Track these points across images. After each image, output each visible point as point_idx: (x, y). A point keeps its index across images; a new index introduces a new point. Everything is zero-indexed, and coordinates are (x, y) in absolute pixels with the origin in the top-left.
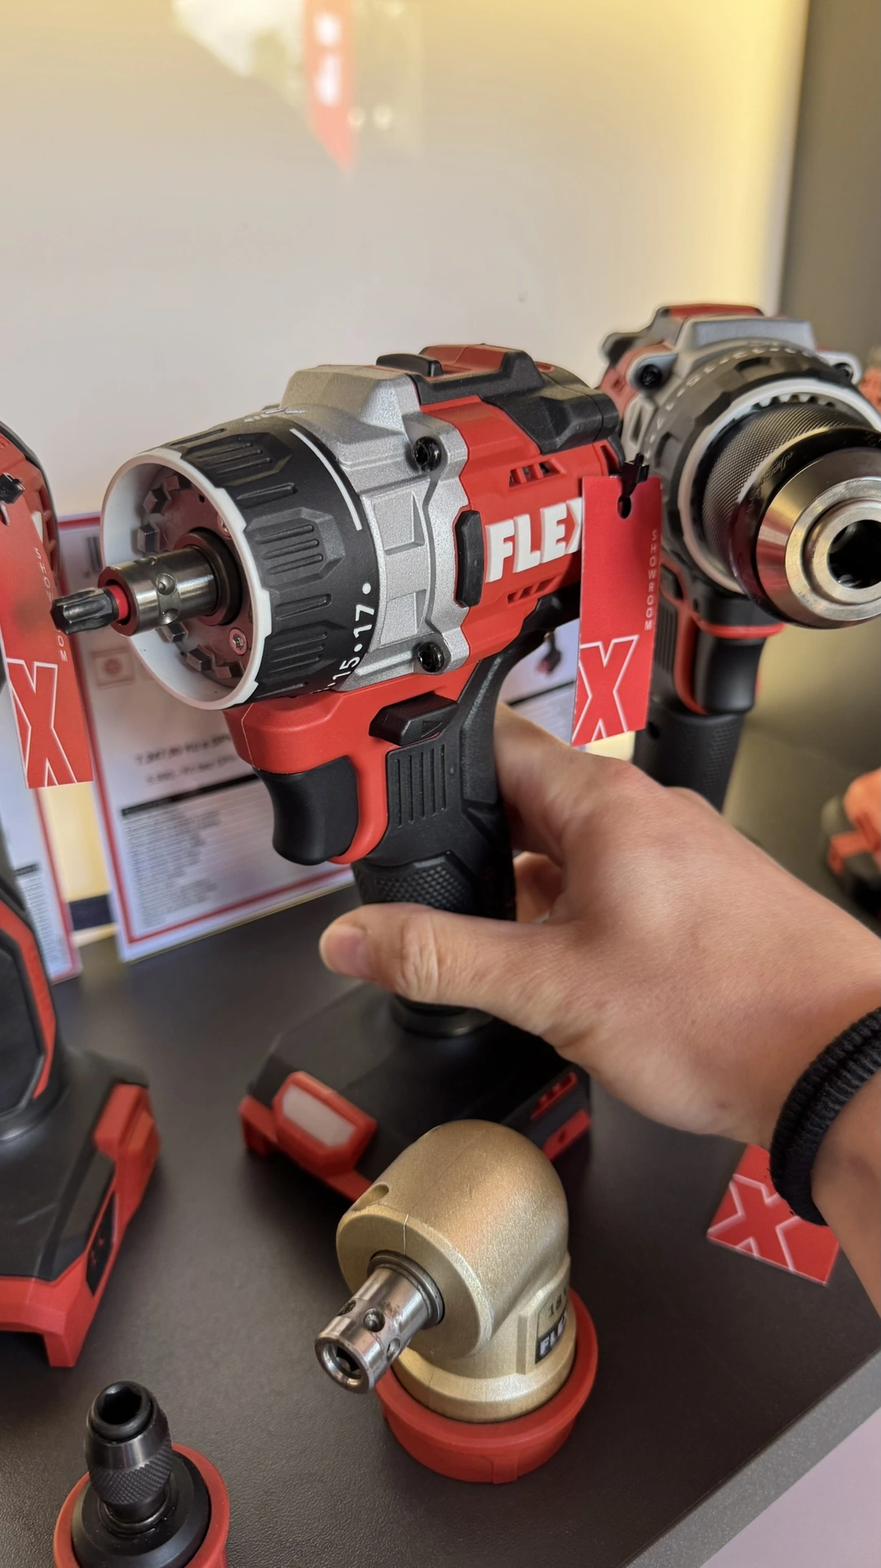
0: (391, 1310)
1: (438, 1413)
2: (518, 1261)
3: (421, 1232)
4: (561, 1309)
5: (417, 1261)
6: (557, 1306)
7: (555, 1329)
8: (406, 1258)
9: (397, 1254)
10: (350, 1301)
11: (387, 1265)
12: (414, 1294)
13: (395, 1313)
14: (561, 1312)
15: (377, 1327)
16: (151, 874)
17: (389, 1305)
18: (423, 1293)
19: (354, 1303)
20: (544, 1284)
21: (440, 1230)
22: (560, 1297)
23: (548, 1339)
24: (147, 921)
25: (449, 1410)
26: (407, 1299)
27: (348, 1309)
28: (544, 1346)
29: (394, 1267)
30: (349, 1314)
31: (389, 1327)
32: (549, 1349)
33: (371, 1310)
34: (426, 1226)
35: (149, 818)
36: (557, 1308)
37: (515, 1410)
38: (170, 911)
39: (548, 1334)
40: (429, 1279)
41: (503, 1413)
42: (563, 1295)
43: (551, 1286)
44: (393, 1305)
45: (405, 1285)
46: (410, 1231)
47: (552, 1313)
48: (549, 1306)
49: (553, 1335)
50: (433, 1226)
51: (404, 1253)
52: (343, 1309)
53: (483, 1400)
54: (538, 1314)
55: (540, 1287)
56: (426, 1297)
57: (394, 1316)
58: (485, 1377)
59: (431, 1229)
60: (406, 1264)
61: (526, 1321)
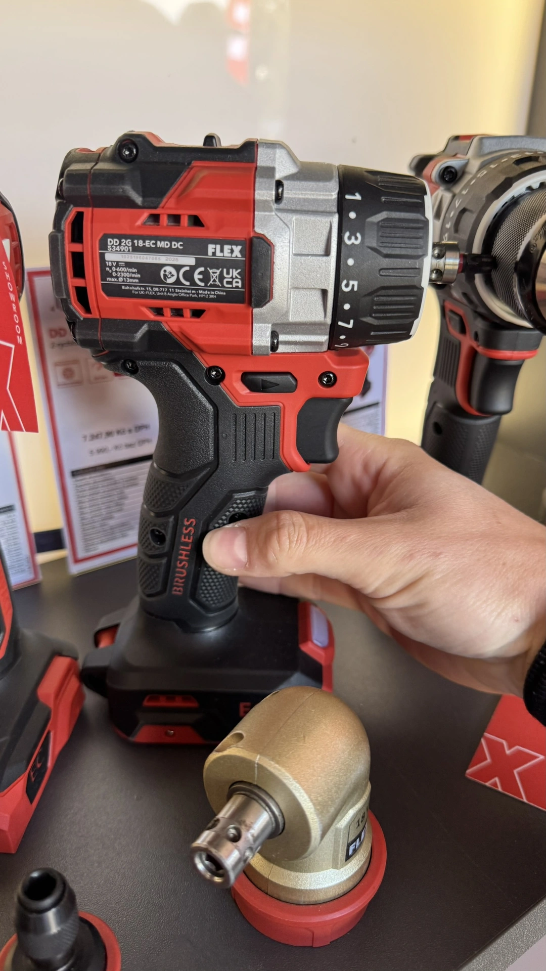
0: (246, 826)
1: (274, 898)
2: (339, 788)
3: (269, 768)
4: (364, 822)
5: (265, 789)
6: (360, 820)
7: (359, 836)
8: (257, 786)
9: (250, 784)
10: (215, 819)
11: (242, 792)
12: (263, 813)
13: (249, 828)
14: (364, 824)
15: (236, 839)
16: (90, 516)
17: (244, 822)
18: (270, 813)
19: (218, 820)
20: (354, 805)
21: (283, 766)
22: (364, 813)
23: (354, 844)
24: (87, 548)
25: (283, 895)
26: (257, 817)
27: (214, 826)
28: (352, 848)
29: (247, 793)
30: (215, 829)
31: (245, 839)
32: (355, 851)
33: (232, 826)
34: (272, 763)
35: (90, 478)
36: (362, 821)
37: (331, 895)
38: (102, 542)
39: (355, 840)
40: (274, 803)
41: (322, 897)
42: (366, 812)
43: (359, 805)
44: (248, 822)
45: (255, 806)
46: (260, 767)
47: (359, 825)
48: (357, 820)
49: (358, 840)
50: (278, 763)
51: (255, 783)
52: (210, 825)
53: (308, 888)
54: (349, 826)
55: (351, 808)
56: (271, 816)
57: (248, 830)
58: (310, 872)
59: (277, 766)
60: (256, 791)
61: (340, 831)
